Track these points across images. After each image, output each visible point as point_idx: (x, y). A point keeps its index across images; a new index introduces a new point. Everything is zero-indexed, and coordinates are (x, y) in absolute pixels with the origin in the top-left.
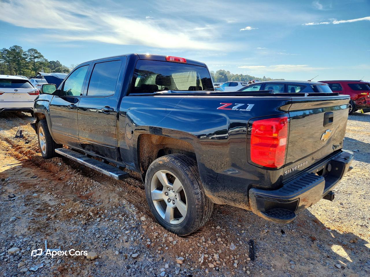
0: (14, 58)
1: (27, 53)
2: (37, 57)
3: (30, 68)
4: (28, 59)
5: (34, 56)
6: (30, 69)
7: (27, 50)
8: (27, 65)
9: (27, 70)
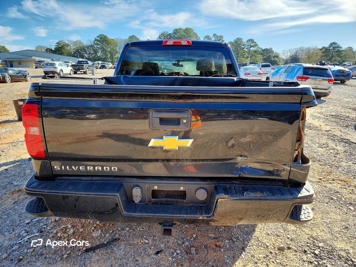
0: (235, 48)
1: (246, 43)
2: (252, 46)
3: (245, 56)
4: (245, 48)
5: (250, 45)
6: (245, 58)
7: (246, 41)
8: (244, 54)
9: (243, 59)
